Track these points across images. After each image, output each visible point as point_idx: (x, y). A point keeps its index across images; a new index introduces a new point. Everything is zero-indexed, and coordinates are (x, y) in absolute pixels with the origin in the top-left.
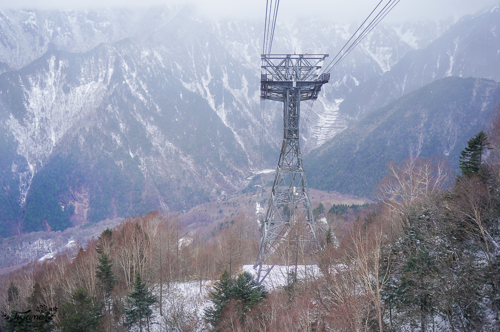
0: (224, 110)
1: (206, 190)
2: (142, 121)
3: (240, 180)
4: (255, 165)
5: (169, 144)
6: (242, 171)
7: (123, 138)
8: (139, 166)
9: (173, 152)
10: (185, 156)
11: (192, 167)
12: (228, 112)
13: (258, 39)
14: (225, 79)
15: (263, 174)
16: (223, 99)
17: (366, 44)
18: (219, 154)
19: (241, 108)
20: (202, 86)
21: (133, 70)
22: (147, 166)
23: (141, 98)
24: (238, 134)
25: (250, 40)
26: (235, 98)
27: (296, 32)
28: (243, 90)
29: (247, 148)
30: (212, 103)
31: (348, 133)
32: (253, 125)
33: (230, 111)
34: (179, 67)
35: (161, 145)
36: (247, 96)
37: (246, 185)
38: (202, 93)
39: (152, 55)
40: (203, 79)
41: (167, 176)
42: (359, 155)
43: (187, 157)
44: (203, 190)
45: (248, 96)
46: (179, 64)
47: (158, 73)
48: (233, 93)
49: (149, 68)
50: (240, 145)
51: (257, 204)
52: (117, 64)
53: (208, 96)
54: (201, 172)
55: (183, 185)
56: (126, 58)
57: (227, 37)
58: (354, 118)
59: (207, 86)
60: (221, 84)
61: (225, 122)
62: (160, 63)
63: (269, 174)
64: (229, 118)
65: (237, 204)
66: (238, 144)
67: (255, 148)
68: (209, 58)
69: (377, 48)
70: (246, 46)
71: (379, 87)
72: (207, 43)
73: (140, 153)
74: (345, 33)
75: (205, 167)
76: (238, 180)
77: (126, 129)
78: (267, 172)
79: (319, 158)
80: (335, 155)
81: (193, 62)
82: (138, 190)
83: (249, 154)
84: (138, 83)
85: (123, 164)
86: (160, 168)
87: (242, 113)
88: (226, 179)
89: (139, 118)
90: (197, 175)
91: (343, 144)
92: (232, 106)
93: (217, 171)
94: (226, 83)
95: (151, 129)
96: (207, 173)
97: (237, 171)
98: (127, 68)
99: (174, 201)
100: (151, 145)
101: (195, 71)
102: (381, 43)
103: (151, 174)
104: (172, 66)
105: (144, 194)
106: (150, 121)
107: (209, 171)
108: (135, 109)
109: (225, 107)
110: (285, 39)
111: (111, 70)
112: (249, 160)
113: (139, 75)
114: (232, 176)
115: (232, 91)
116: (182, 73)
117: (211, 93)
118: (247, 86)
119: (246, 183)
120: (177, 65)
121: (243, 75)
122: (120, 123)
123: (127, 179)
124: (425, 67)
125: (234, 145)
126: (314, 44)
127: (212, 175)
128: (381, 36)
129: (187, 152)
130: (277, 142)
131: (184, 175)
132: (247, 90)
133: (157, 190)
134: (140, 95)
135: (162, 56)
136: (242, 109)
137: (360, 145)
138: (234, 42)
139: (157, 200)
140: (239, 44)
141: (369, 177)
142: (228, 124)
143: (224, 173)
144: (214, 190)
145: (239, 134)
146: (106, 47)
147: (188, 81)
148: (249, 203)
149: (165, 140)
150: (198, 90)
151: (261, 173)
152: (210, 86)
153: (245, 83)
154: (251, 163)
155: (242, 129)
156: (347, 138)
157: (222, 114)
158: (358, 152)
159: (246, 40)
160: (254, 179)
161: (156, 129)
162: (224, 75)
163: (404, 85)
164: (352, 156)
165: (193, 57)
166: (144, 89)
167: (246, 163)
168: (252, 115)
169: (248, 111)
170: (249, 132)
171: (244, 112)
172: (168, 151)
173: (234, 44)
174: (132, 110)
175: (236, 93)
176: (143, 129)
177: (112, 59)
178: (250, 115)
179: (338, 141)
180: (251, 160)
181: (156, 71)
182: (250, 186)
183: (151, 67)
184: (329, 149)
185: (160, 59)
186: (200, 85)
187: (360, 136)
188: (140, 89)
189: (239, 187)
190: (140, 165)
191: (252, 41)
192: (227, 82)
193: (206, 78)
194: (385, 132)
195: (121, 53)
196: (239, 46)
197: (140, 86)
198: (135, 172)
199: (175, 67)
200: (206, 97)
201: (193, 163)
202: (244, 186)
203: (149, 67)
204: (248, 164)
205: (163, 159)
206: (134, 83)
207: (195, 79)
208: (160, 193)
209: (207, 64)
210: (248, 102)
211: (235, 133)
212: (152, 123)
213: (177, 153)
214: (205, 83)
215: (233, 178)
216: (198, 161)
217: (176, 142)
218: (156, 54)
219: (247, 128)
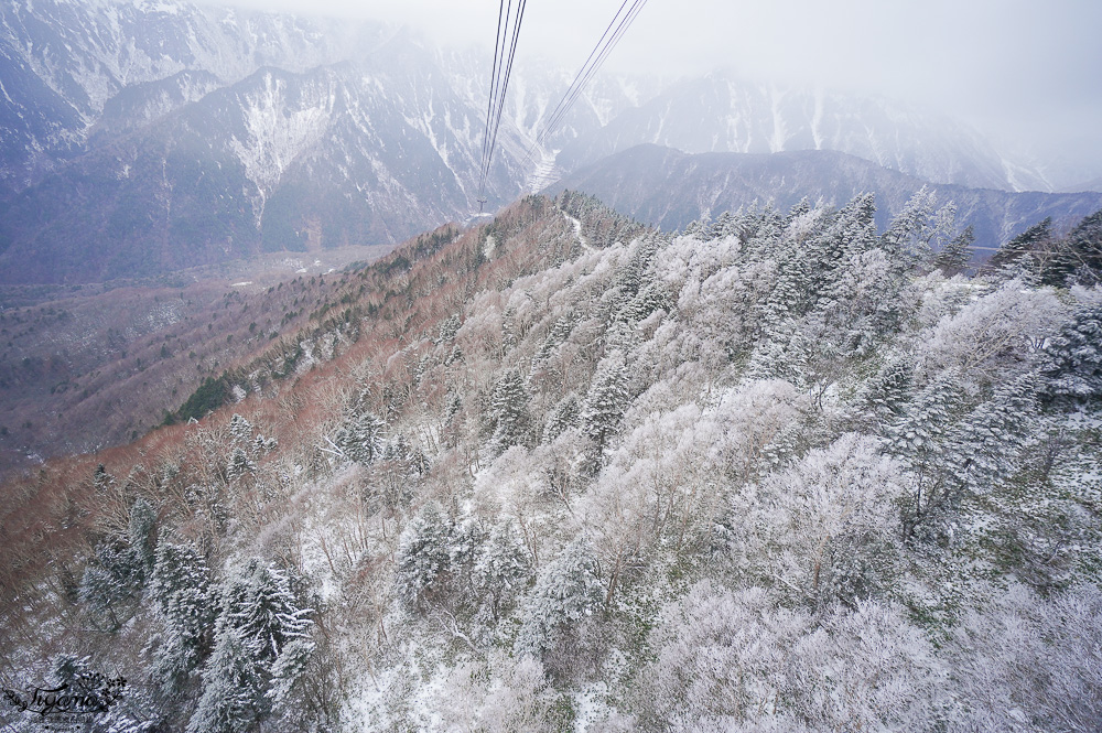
0: (445, 151)
2: (367, 155)
4: (473, 208)
5: (394, 181)
6: (461, 213)
7: (350, 171)
8: (367, 200)
9: (398, 189)
10: (409, 193)
11: (416, 205)
12: (450, 153)
14: (447, 118)
16: (445, 139)
18: (440, 195)
19: (462, 150)
20: (424, 122)
21: (355, 99)
22: (374, 201)
23: (365, 131)
26: (457, 139)
28: (464, 131)
29: (467, 191)
30: (434, 141)
32: (473, 169)
34: (401, 100)
35: (386, 181)
36: (468, 138)
38: (425, 131)
39: (373, 82)
40: (425, 116)
41: (393, 211)
43: (411, 195)
46: (401, 96)
47: (380, 105)
48: (455, 134)
50: (460, 188)
52: (338, 92)
53: (430, 134)
54: (423, 210)
55: (407, 221)
56: (347, 85)
57: (450, 68)
58: (568, 170)
59: (429, 123)
60: (443, 123)
61: (446, 163)
62: (382, 93)
64: (450, 159)
66: (459, 186)
67: (474, 192)
68: (432, 92)
69: (599, 99)
70: (470, 82)
71: (594, 141)
72: (430, 75)
73: (367, 187)
75: (427, 205)
77: (352, 162)
81: (415, 95)
82: (366, 222)
83: (468, 196)
84: (360, 114)
85: (351, 196)
86: (386, 203)
87: (463, 155)
89: (364, 152)
92: (454, 147)
93: (438, 211)
95: (376, 164)
97: (457, 212)
98: (348, 96)
100: (377, 181)
101: (417, 105)
102: (604, 94)
103: (377, 209)
104: (393, 97)
106: (375, 156)
107: (431, 210)
108: (360, 142)
109: (447, 148)
111: (333, 97)
112: (468, 202)
113: (361, 105)
114: (452, 217)
115: (453, 131)
116: (404, 106)
117: (434, 131)
120: (399, 96)
121: (466, 114)
122: (346, 155)
123: (356, 212)
125: (455, 187)
129: (411, 190)
131: (408, 212)
132: (469, 132)
133: (384, 224)
134: (363, 127)
135: (383, 85)
138: (458, 75)
140: (462, 78)
142: (449, 165)
145: (460, 176)
146: (326, 70)
147: (410, 116)
149: (390, 176)
150: (420, 126)
152: (432, 123)
153: (467, 124)
154: (470, 205)
155: (463, 172)
157: (444, 155)
161: (381, 165)
162: (447, 112)
163: (616, 143)
165: (415, 90)
166: (368, 121)
167: (465, 205)
169: (468, 154)
170: (469, 175)
171: (465, 155)
172: (393, 188)
173: (457, 77)
174: (357, 143)
175: (458, 134)
176: (369, 164)
177: (333, 84)
178: (471, 158)
180: (470, 202)
181: (377, 102)
183: (372, 98)
185: (381, 88)
186: (422, 121)
188: (363, 121)
192: (449, 121)
193: (429, 115)
195: (341, 78)
196: (463, 80)
197: (363, 118)
198: (363, 205)
199: (397, 99)
200: (428, 134)
201: (417, 201)
204: (467, 206)
205: (388, 195)
206: (357, 114)
207: (418, 114)
209: (430, 99)
210: (470, 144)
211: (455, 175)
212: (377, 159)
213: (402, 190)
214: (428, 120)
216: (421, 200)
217: (400, 179)
218: (377, 82)
219: (467, 170)
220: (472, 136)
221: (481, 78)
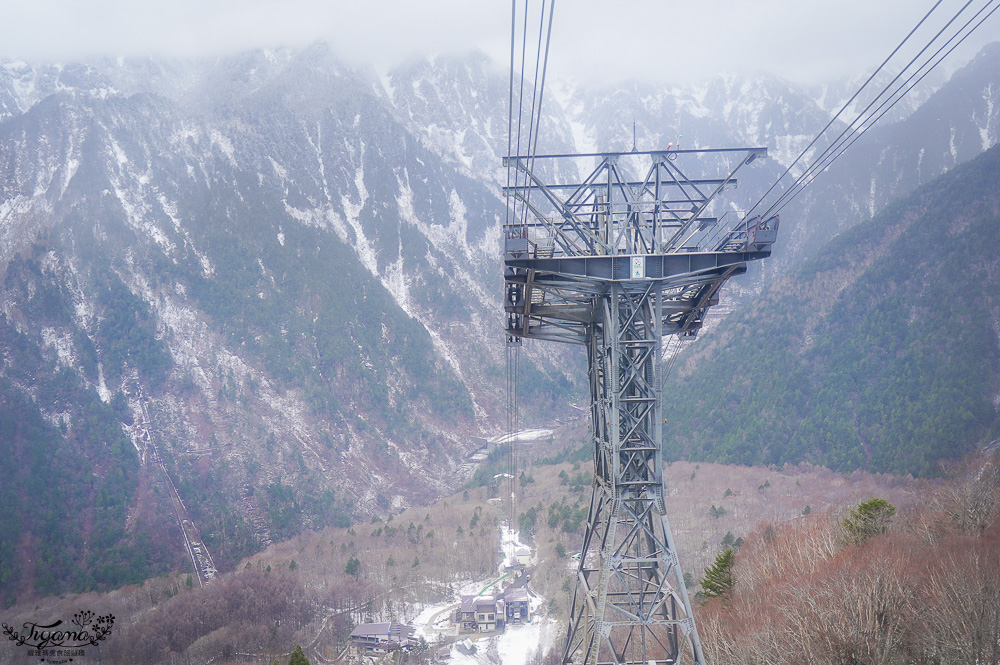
0: (402, 277)
1: (340, 495)
2: (149, 293)
3: (451, 463)
4: (493, 420)
5: (229, 359)
6: (455, 438)
7: (82, 343)
8: (127, 428)
9: (241, 383)
10: (278, 392)
11: (299, 428)
12: (414, 280)
13: (489, 120)
14: (405, 201)
15: (517, 442)
16: (401, 248)
17: (749, 131)
18: (385, 390)
19: (450, 271)
20: (343, 217)
21: (140, 166)
22: (153, 427)
23: (159, 238)
24: (442, 337)
25: (470, 121)
26: (432, 246)
27: (579, 109)
28: (453, 225)
29: (470, 374)
30: (369, 258)
31: (771, 301)
32: (485, 313)
33: (418, 278)
34: (280, 170)
35: (203, 364)
36: (464, 240)
37: (470, 475)
38: (344, 235)
39: (206, 138)
40: (346, 202)
41: (216, 454)
42: (818, 358)
43: (283, 395)
44: (330, 495)
45: (468, 241)
46: (281, 164)
47: (216, 180)
48: (426, 233)
49: (190, 169)
50: (446, 365)
51: (505, 530)
52: (91, 150)
53: (358, 242)
54: (327, 441)
55: (266, 479)
56: (123, 136)
57: (411, 114)
58: (752, 289)
59: (356, 219)
60: (394, 210)
61: (405, 308)
62: (227, 158)
63: (536, 441)
64: (417, 296)
65: (424, 534)
66: (443, 360)
67: (492, 372)
68: (363, 151)
69: (777, 138)
70: (460, 136)
71: (807, 210)
72: (358, 117)
73: (133, 386)
74: (699, 107)
75: (341, 424)
76: (446, 462)
77: (96, 320)
78: (528, 435)
79: (687, 379)
80: (740, 367)
81: (320, 161)
82: (112, 503)
83: (475, 387)
84: (151, 199)
85: (72, 421)
86: (192, 430)
87: (451, 281)
88: (408, 460)
89: (140, 286)
90: (315, 448)
91: (761, 331)
92: (425, 264)
93: (377, 438)
94: (407, 208)
95: (173, 316)
96: (348, 443)
97: (441, 438)
98: (122, 158)
99: (232, 536)
100: (169, 363)
101: (325, 182)
102: (786, 125)
103: (162, 450)
104: (259, 167)
105: (131, 518)
106: (172, 294)
107: (355, 438)
108: (130, 260)
109: (407, 268)
110: (555, 120)
111: (72, 165)
112: (476, 406)
113: (159, 179)
114: (425, 451)
115: (423, 228)
116: (287, 184)
117: (368, 233)
118: (465, 216)
119: (469, 470)
120: (275, 164)
121: (454, 191)
122: (80, 301)
123: (78, 468)
124: (921, 156)
125: (432, 363)
126: (625, 129)
127: (364, 450)
128: (784, 111)
129: (284, 379)
130: (553, 355)
131: (270, 449)
132: (465, 227)
133: (177, 501)
134: (155, 229)
135: (233, 142)
136: (451, 273)
137: (817, 330)
138: (430, 127)
139: (176, 533)
140: (442, 129)
141: (868, 424)
142: (413, 311)
143: (401, 444)
144: (369, 496)
145: (445, 335)
146: (64, 106)
147: (302, 204)
148: (473, 524)
149: (217, 348)
150: (330, 225)
151: (512, 439)
152: (364, 217)
153: (458, 208)
154: (483, 414)
155: (455, 324)
156: (769, 316)
157: (398, 288)
158: (816, 351)
159: (459, 121)
160: (492, 458)
161: (192, 318)
162: (402, 189)
163: (872, 203)
164: (797, 363)
165: (319, 150)
166: (171, 215)
167: (467, 412)
168: (479, 288)
169: (468, 277)
170: (473, 329)
171: (459, 281)
172: (225, 381)
173: (429, 130)
174: (120, 264)
175: (435, 234)
176: (149, 317)
177: (77, 134)
178: (475, 287)
179: (740, 326)
180: (482, 404)
181: (210, 174)
182: (481, 479)
183: (196, 165)
184: (716, 352)
185: (227, 149)
186: (338, 215)
187: (813, 304)
188: (156, 215)
189: (447, 482)
190: (130, 422)
191: (474, 122)
192: (411, 207)
193: (355, 199)
194: (893, 286)
195: (107, 122)
196: (443, 134)
197: (158, 207)
198: (109, 444)
199: (268, 170)
200: (355, 244)
201: (304, 414)
202: (463, 479)
203: (191, 164)
204: (473, 417)
205: (205, 403)
206: (140, 198)
207: (325, 200)
208: (188, 508)
209: (358, 166)
210: (469, 254)
211: (433, 334)
212: (179, 302)
213: (253, 386)
214: (352, 212)
215: (429, 456)
216: (322, 409)
217: (251, 352)
218: (216, 137)
219: (468, 320)
220: (475, 233)
221: (488, 127)
